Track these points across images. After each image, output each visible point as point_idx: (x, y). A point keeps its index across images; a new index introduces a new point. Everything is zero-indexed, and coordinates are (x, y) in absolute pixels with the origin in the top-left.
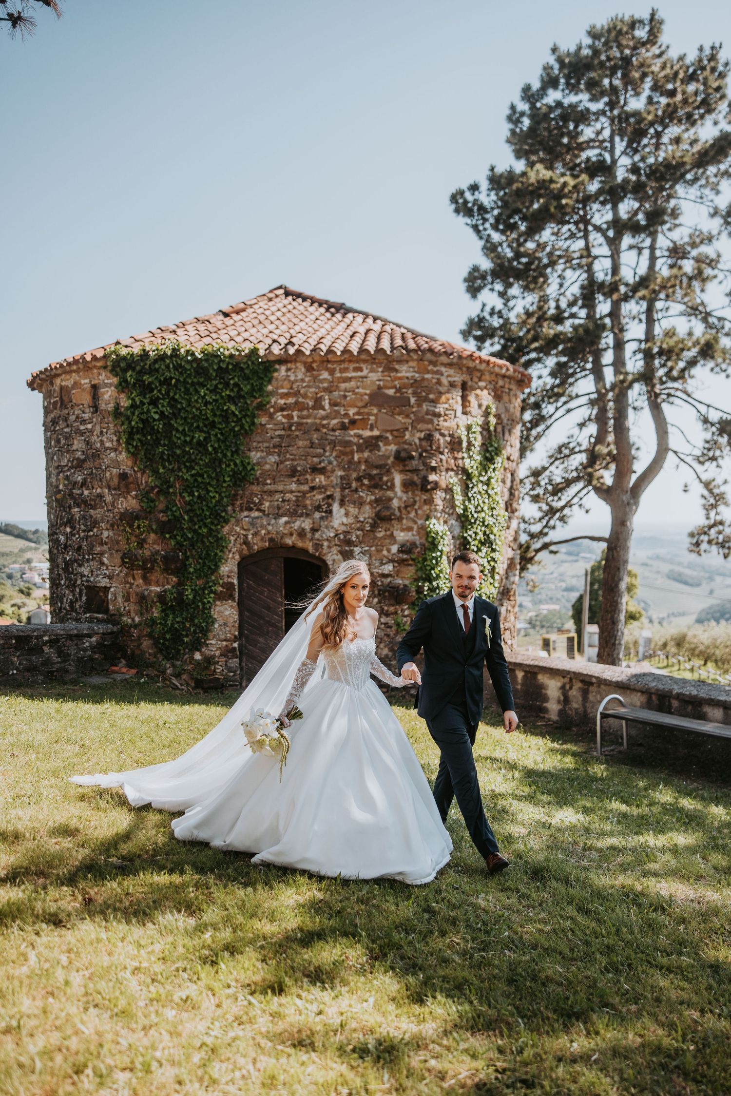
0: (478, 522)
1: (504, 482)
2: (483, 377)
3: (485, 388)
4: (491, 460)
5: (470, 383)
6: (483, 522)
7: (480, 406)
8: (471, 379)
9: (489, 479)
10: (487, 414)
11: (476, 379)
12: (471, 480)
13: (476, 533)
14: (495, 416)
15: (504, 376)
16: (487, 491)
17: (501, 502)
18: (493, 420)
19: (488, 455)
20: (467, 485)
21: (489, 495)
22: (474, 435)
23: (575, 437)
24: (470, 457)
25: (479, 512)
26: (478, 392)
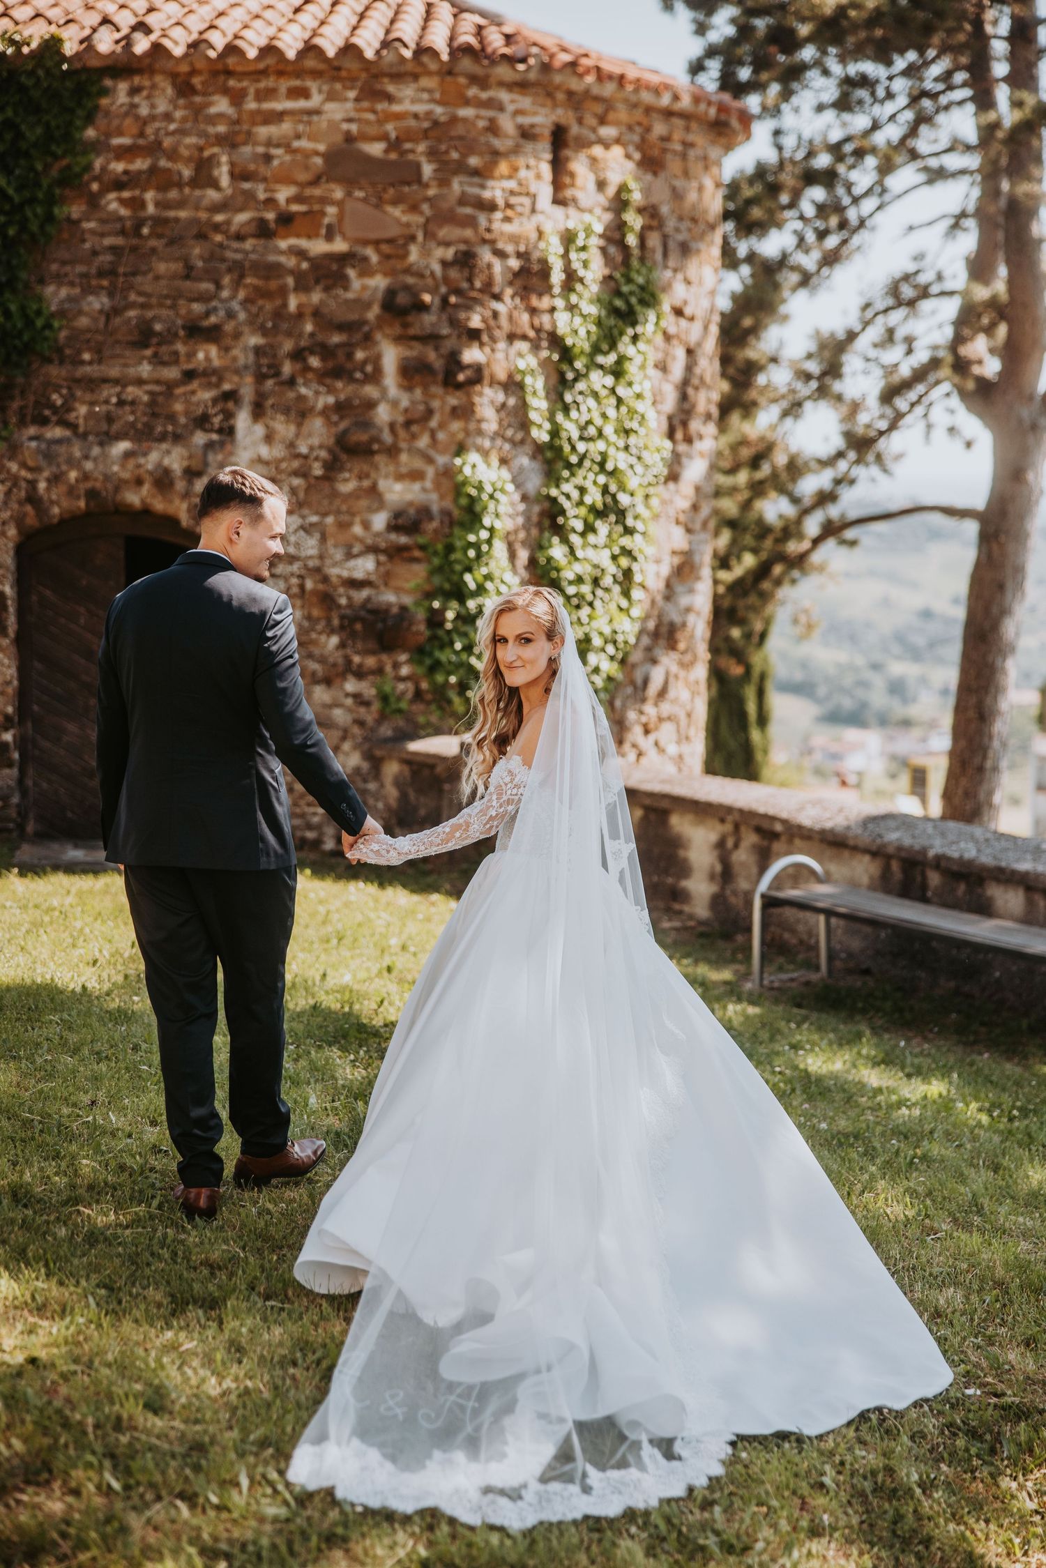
0: (587, 463)
1: (663, 367)
2: (611, 116)
3: (618, 141)
4: (629, 317)
5: (575, 130)
6: (602, 465)
7: (601, 185)
8: (580, 121)
9: (621, 360)
10: (620, 203)
11: (591, 120)
12: (571, 363)
13: (582, 490)
14: (640, 211)
15: (668, 114)
16: (613, 391)
17: (651, 415)
18: (634, 220)
19: (619, 303)
20: (562, 375)
21: (620, 401)
22: (583, 255)
23: (928, 259)
24: (571, 308)
25: (591, 439)
26: (597, 150)
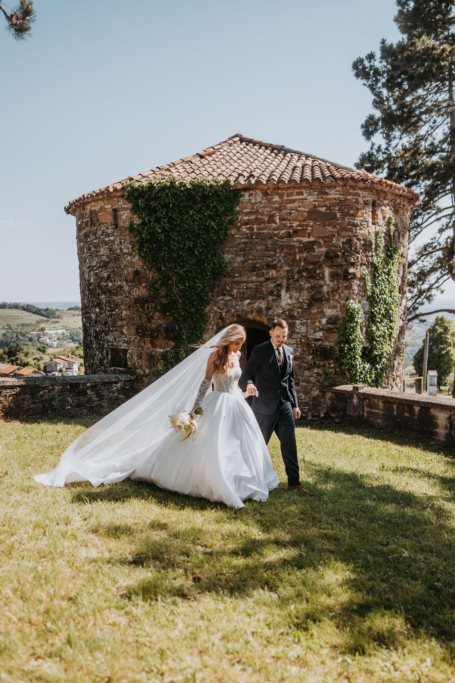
0: (381, 301)
1: (398, 272)
2: (387, 197)
3: (388, 205)
4: (391, 257)
5: (378, 202)
6: (385, 302)
7: (384, 218)
8: (379, 198)
9: (390, 271)
10: (389, 223)
11: (382, 199)
12: (377, 271)
13: (380, 309)
14: (394, 225)
15: (401, 196)
16: (388, 279)
17: (397, 287)
18: (392, 228)
19: (388, 253)
20: (374, 275)
21: (389, 282)
22: (380, 239)
24: (377, 255)
25: (383, 294)
26: (383, 208)
